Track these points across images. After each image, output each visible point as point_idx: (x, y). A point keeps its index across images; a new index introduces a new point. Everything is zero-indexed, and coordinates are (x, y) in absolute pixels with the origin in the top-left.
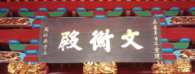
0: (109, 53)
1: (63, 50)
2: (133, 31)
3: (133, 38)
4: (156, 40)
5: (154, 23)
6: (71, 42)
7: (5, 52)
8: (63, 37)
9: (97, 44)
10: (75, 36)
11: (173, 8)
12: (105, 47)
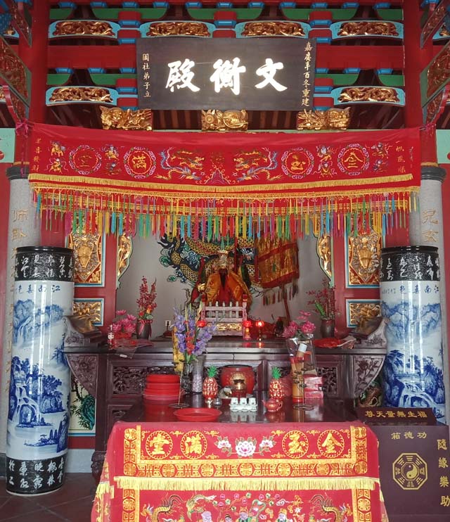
0: (238, 97)
1: (172, 90)
2: (274, 62)
3: (273, 73)
4: (306, 77)
5: (307, 49)
6: (182, 78)
7: (87, 87)
8: (171, 69)
9: (221, 82)
10: (188, 69)
11: (349, 4)
12: (233, 88)
